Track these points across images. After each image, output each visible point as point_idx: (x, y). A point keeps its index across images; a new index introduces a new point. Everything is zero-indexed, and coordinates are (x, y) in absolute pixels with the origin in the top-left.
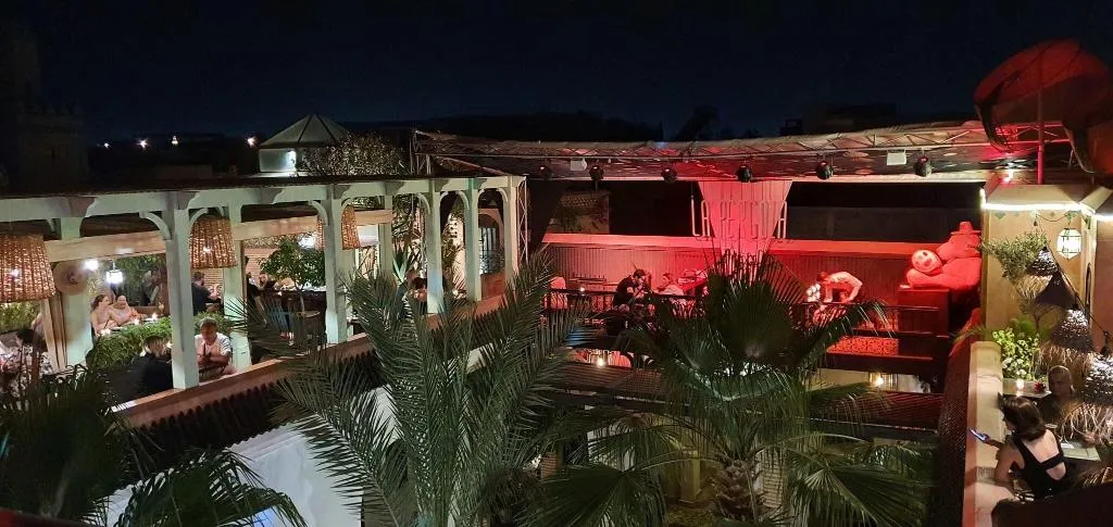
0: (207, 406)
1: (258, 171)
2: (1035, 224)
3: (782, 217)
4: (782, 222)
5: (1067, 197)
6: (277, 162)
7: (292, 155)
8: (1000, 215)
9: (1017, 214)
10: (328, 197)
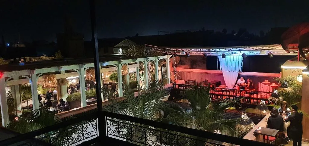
0: (88, 111)
1: (113, 53)
2: (292, 73)
3: (241, 66)
4: (241, 67)
5: (304, 65)
6: (117, 51)
7: (121, 50)
8: (286, 69)
9: (291, 69)
10: (118, 63)
